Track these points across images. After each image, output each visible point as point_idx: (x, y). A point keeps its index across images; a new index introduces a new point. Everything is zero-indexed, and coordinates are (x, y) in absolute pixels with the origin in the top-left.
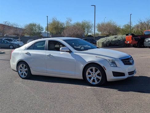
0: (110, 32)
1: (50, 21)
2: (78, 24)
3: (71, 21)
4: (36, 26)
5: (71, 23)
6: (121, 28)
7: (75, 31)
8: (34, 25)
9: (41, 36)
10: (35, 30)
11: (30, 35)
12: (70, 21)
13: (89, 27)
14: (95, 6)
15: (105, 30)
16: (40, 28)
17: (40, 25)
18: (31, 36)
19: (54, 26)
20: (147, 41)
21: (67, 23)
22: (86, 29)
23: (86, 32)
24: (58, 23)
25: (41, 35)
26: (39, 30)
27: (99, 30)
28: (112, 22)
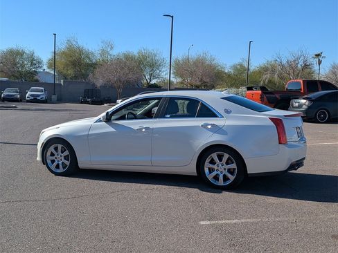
0: (204, 79)
1: (62, 46)
2: (128, 57)
3: (112, 48)
4: (25, 56)
5: (111, 52)
6: (226, 71)
7: (122, 72)
8: (20, 54)
9: (37, 81)
10: (23, 66)
11: (9, 77)
12: (109, 49)
13: (154, 65)
14: (172, 17)
15: (192, 74)
16: (34, 61)
17: (36, 55)
18: (11, 80)
19: (71, 59)
20: (297, 105)
21: (104, 52)
22: (148, 70)
23: (148, 77)
24: (81, 52)
25: (36, 77)
26: (31, 65)
27: (178, 74)
28: (208, 58)
